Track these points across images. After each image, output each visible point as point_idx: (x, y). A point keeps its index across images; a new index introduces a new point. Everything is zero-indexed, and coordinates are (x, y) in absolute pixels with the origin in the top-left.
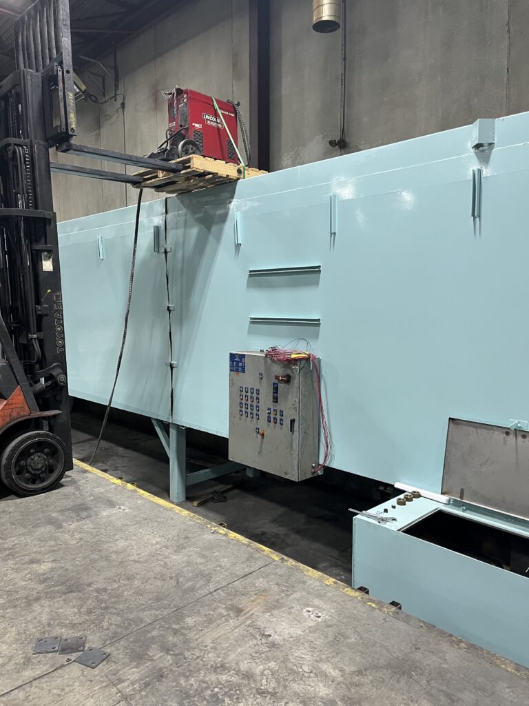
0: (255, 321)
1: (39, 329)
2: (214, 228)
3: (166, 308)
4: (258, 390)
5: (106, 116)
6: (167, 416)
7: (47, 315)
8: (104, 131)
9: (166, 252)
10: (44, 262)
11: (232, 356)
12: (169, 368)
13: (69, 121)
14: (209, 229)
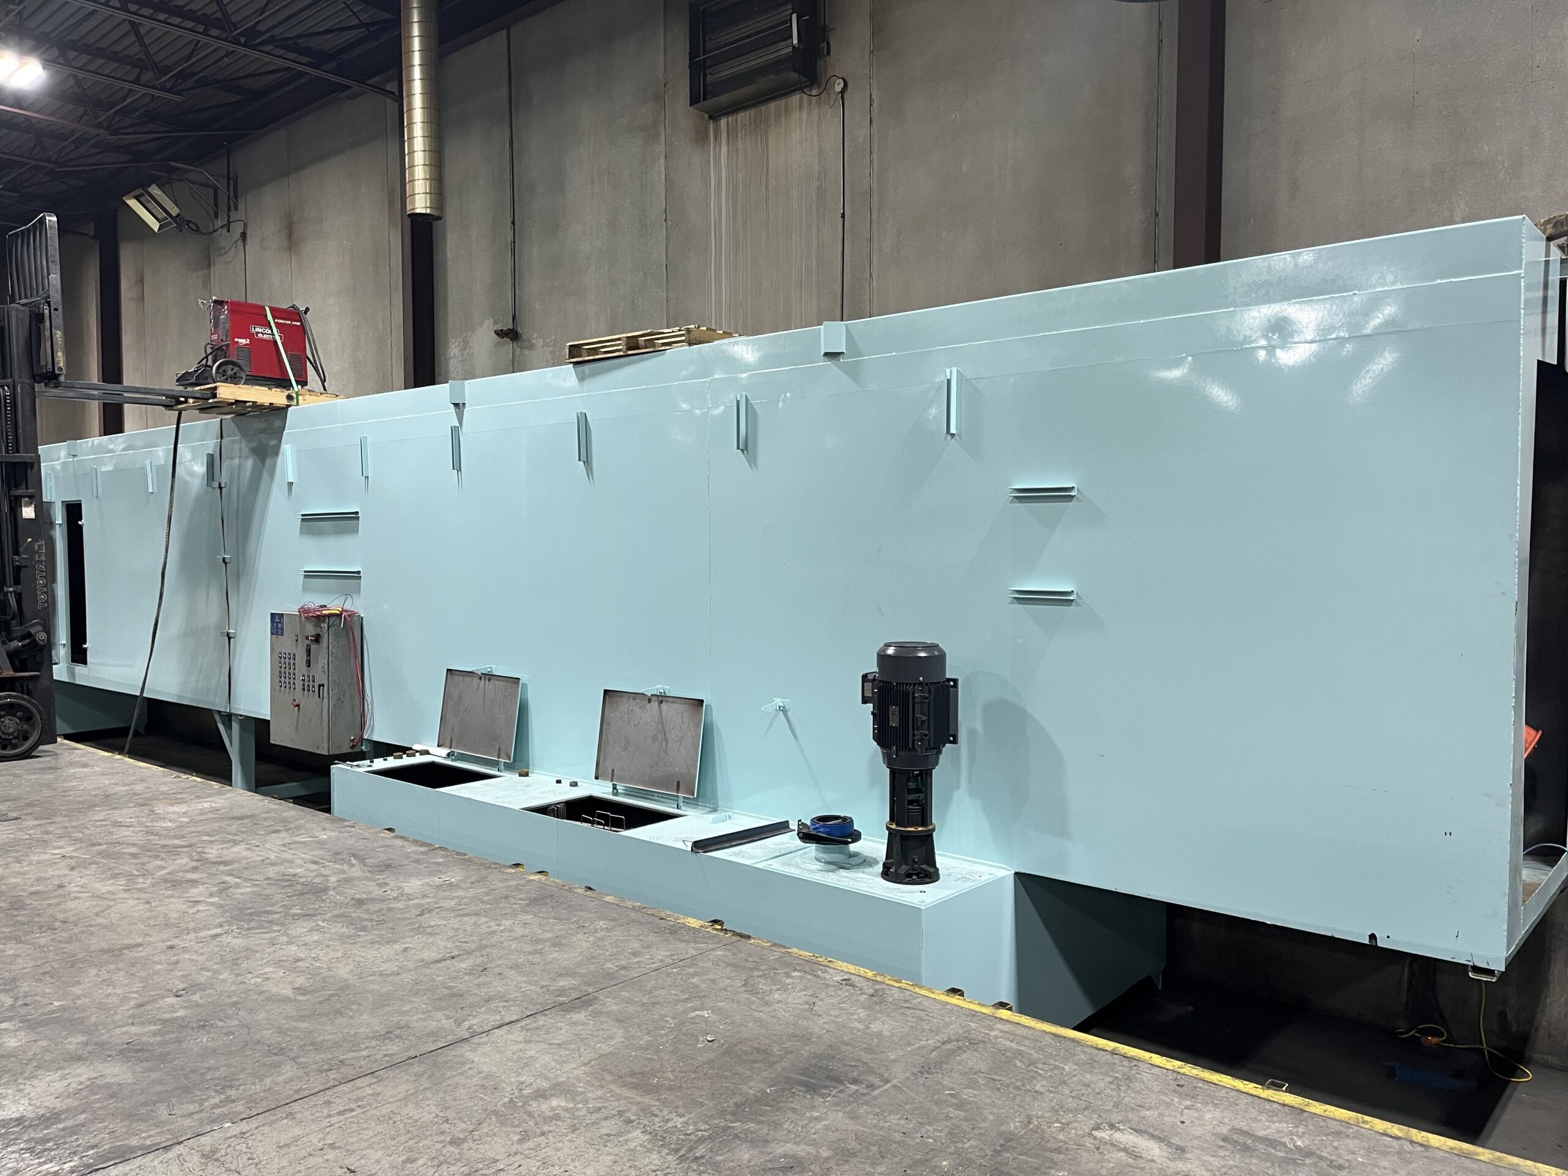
0: (309, 575)
1: (17, 582)
2: (268, 461)
3: (221, 560)
4: (294, 655)
5: (220, 249)
6: (224, 704)
7: (26, 567)
8: (216, 270)
9: (221, 488)
10: (24, 509)
11: (273, 615)
12: (227, 639)
13: (56, 360)
14: (263, 462)
